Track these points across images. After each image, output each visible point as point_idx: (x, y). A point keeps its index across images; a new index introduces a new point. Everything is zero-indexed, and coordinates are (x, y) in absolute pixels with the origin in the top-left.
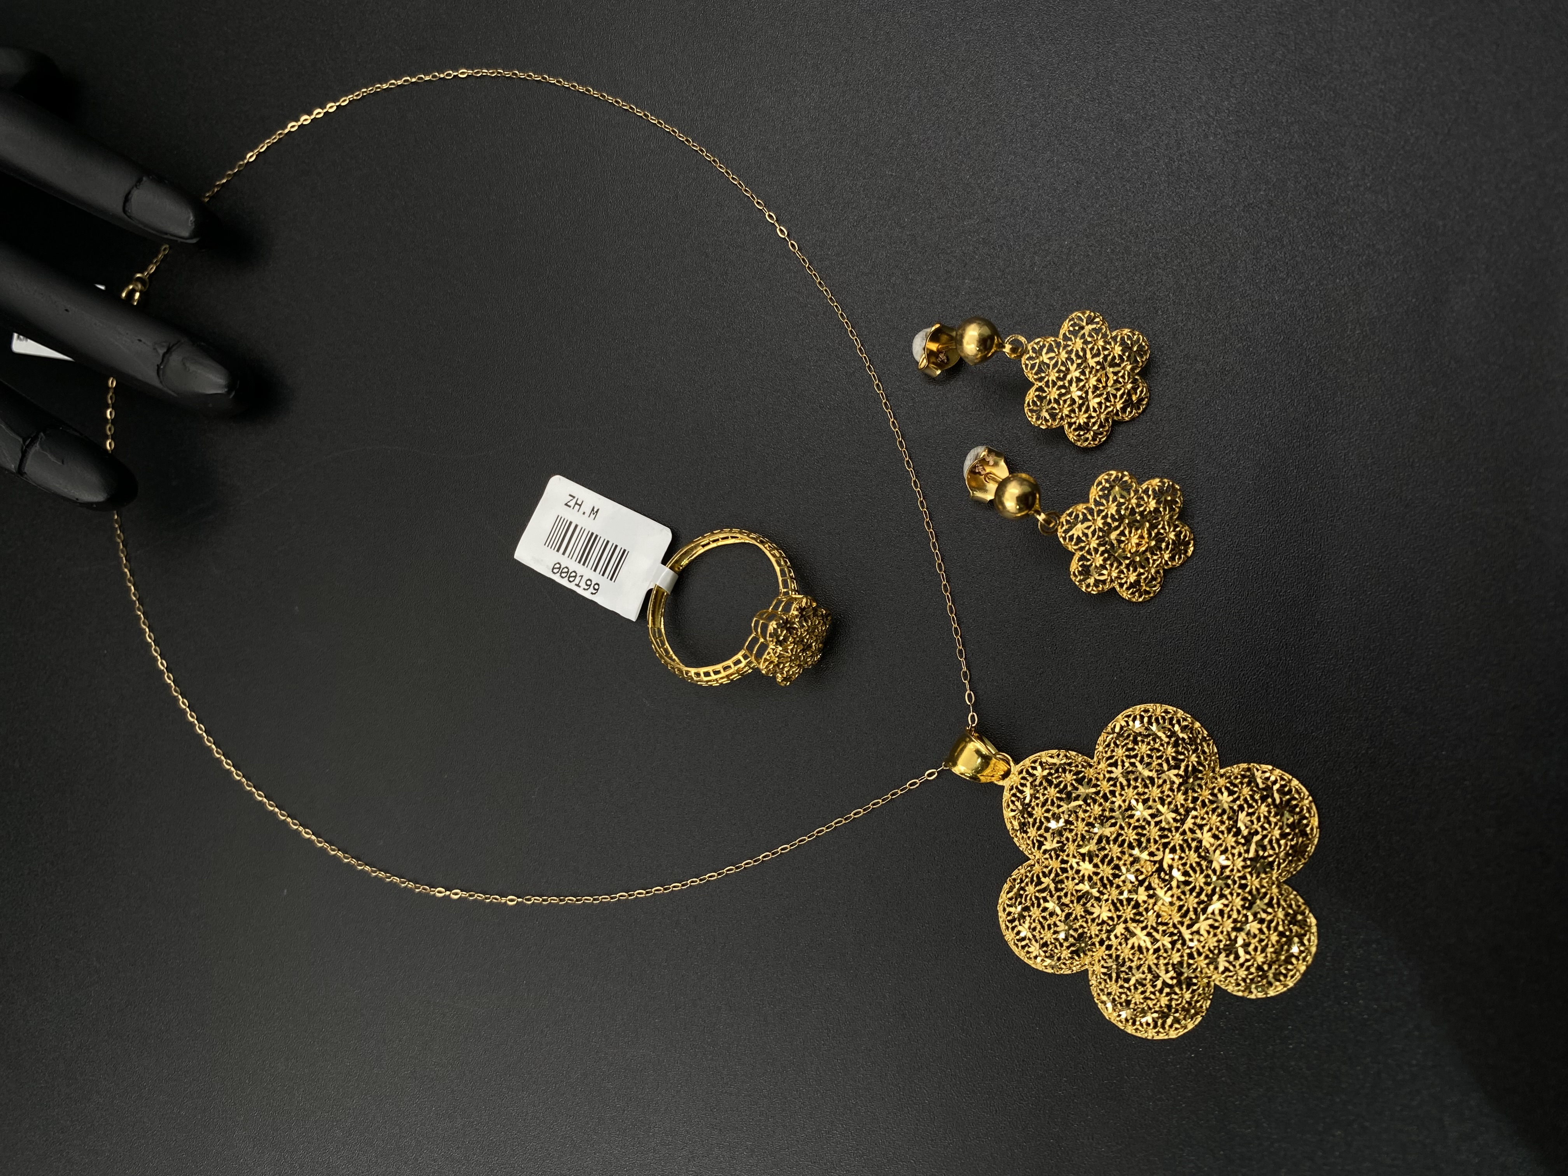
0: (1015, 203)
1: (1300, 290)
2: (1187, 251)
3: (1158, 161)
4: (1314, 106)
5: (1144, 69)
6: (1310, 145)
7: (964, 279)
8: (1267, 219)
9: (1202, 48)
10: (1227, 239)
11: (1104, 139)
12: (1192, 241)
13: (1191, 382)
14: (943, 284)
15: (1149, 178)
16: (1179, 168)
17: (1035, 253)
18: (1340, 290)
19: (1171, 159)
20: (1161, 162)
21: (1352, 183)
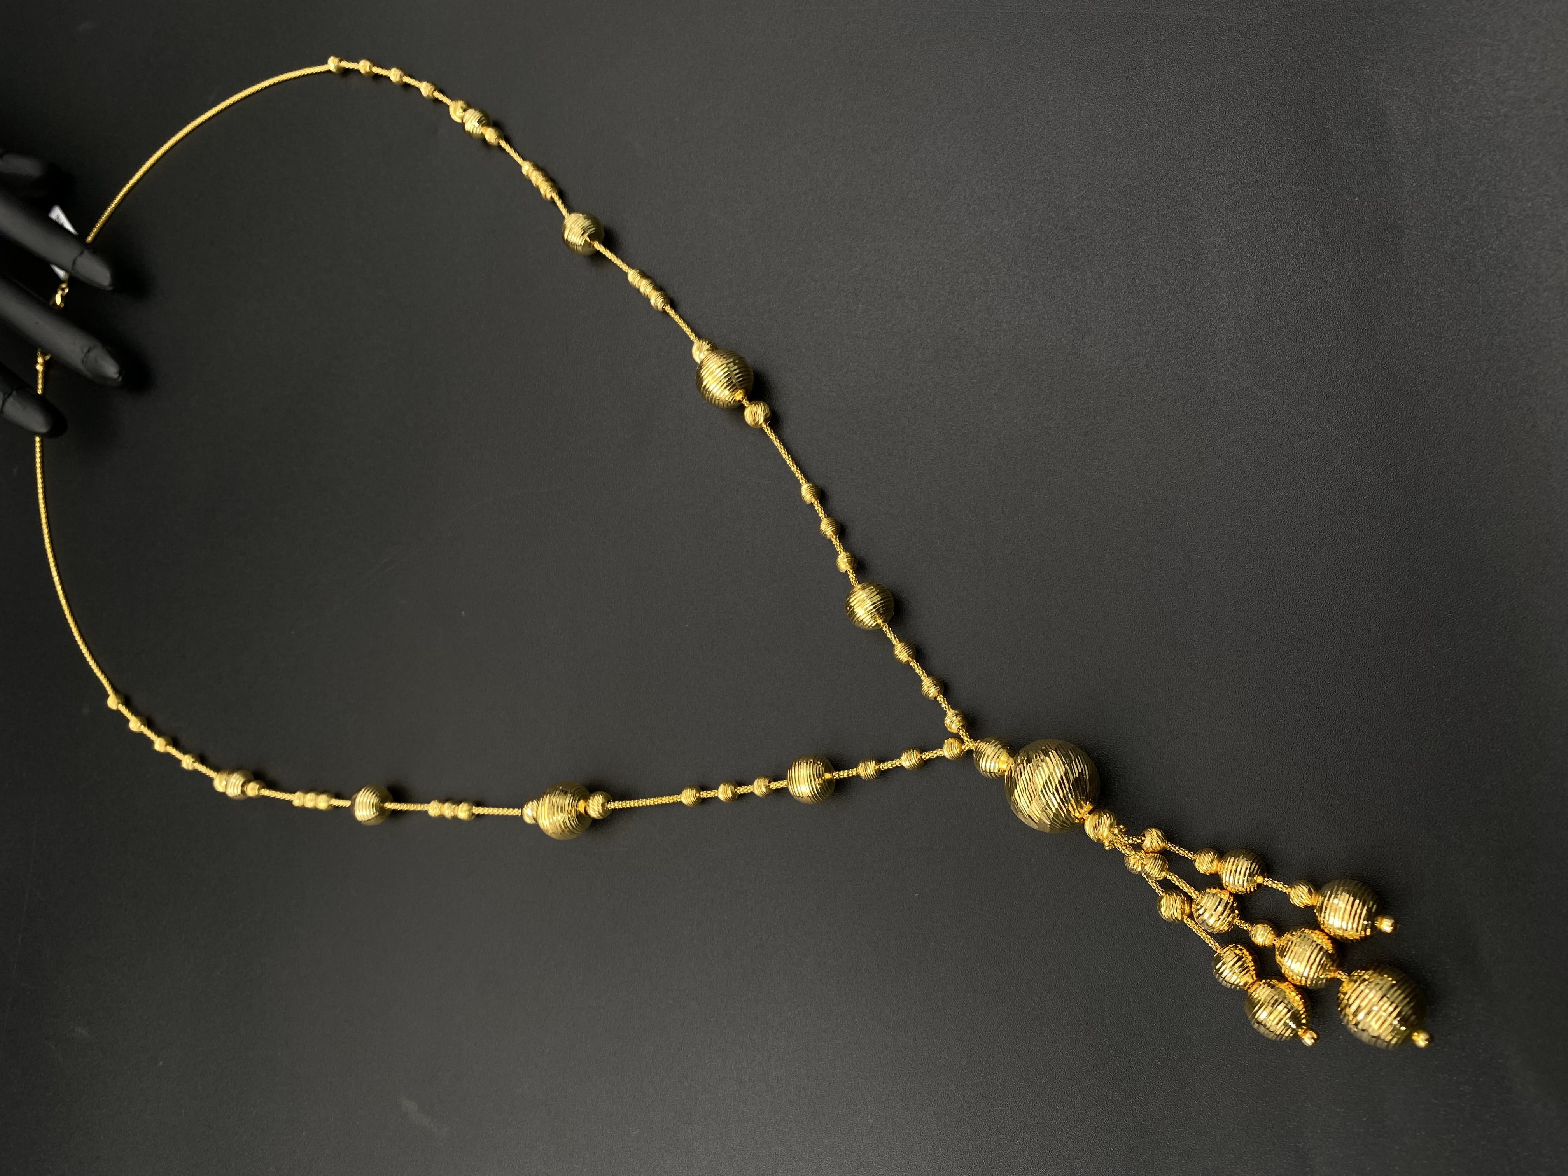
0: (881, 252)
1: (1056, 266)
2: (987, 258)
3: (961, 208)
4: (1045, 157)
5: (944, 155)
6: (1047, 180)
7: (858, 304)
8: (1030, 229)
9: (975, 135)
10: (1009, 246)
11: (927, 201)
12: (989, 251)
13: (1002, 336)
14: (846, 310)
15: (957, 219)
16: (974, 209)
17: (897, 279)
18: (1079, 261)
19: (969, 205)
20: (963, 208)
21: (1074, 197)
